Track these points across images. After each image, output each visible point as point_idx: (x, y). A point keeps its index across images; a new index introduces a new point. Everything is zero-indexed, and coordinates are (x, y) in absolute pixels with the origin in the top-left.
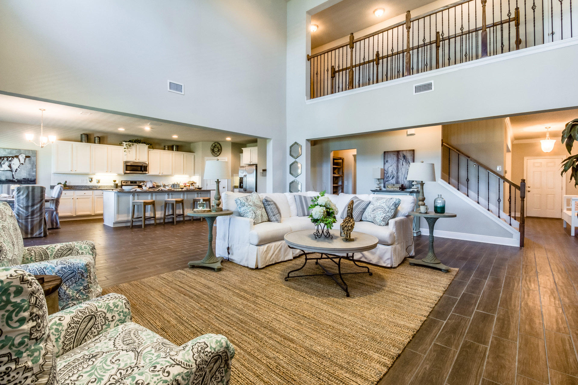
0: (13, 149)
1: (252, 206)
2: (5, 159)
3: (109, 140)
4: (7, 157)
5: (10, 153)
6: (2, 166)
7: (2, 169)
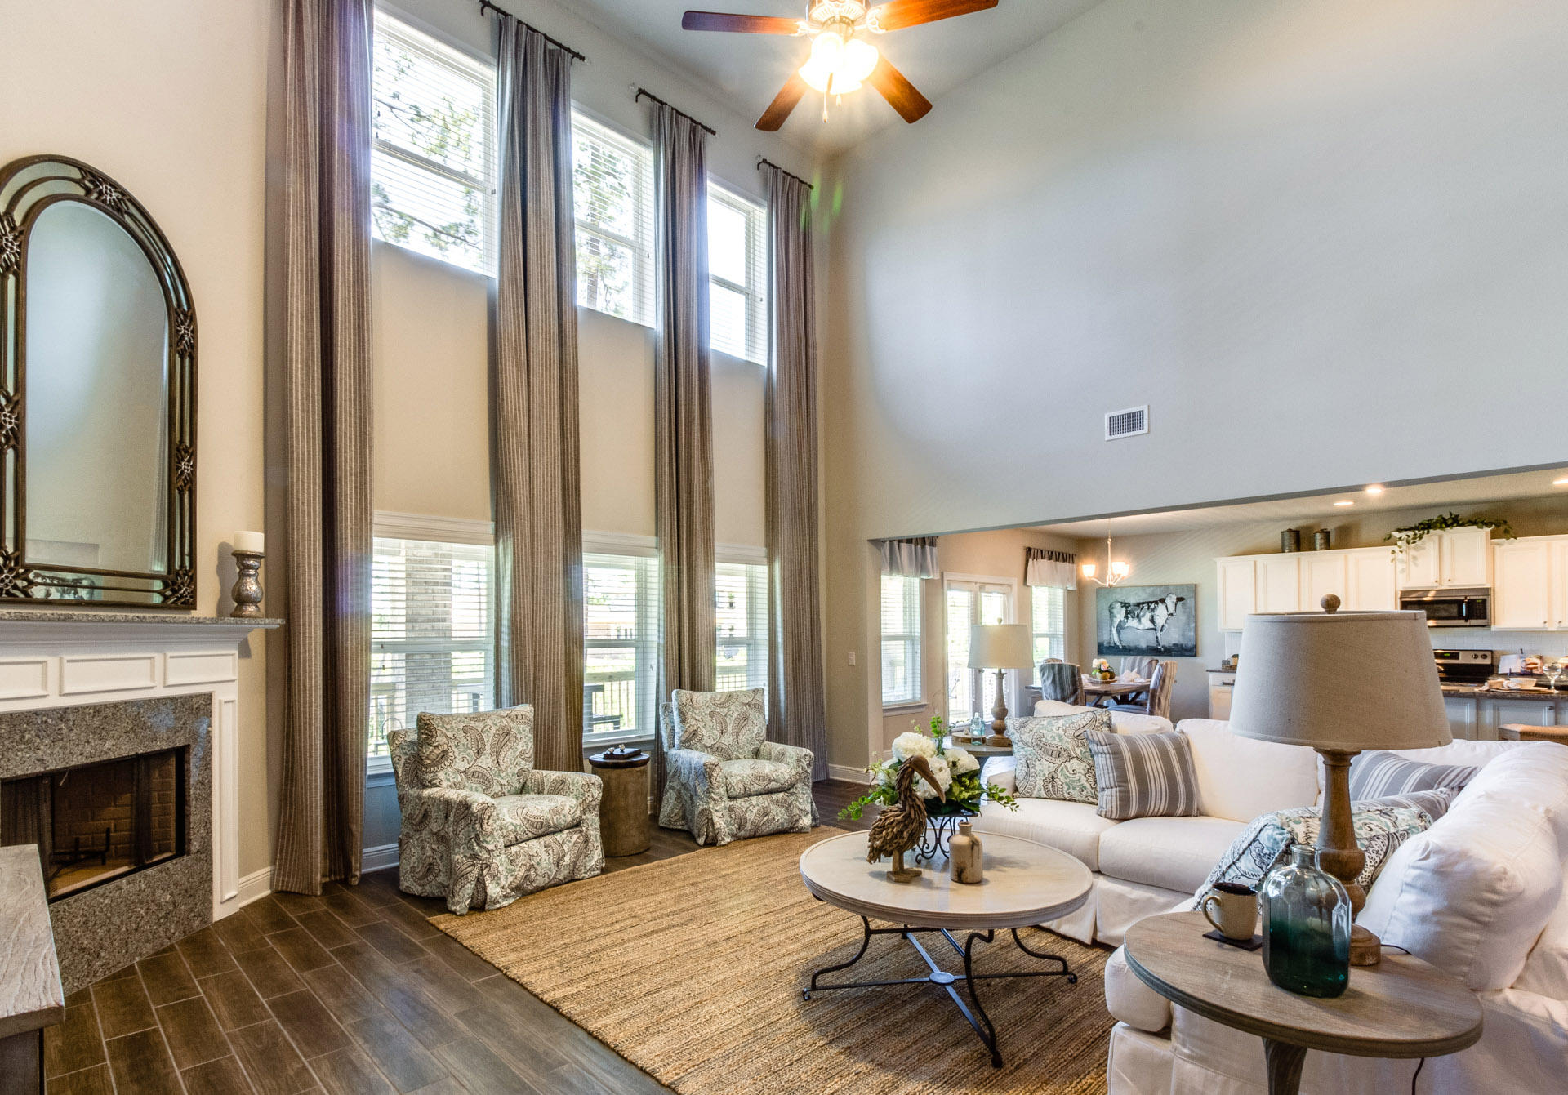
0: (1157, 586)
1: (1026, 744)
2: (1146, 607)
3: (1365, 534)
4: (1149, 603)
5: (1152, 595)
6: (1140, 621)
7: (1141, 627)
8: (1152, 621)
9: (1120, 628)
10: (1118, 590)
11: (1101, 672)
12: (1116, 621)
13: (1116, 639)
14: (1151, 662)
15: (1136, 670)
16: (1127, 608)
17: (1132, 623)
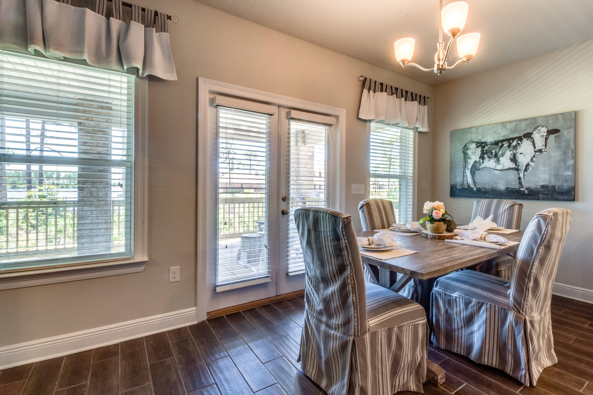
0: (521, 120)
2: (506, 144)
4: (510, 140)
5: (515, 130)
6: (498, 161)
7: (499, 167)
8: (514, 159)
9: (475, 169)
10: (474, 129)
11: (432, 220)
12: (471, 162)
13: (470, 180)
14: (512, 206)
15: (491, 217)
16: (483, 147)
17: (490, 163)
